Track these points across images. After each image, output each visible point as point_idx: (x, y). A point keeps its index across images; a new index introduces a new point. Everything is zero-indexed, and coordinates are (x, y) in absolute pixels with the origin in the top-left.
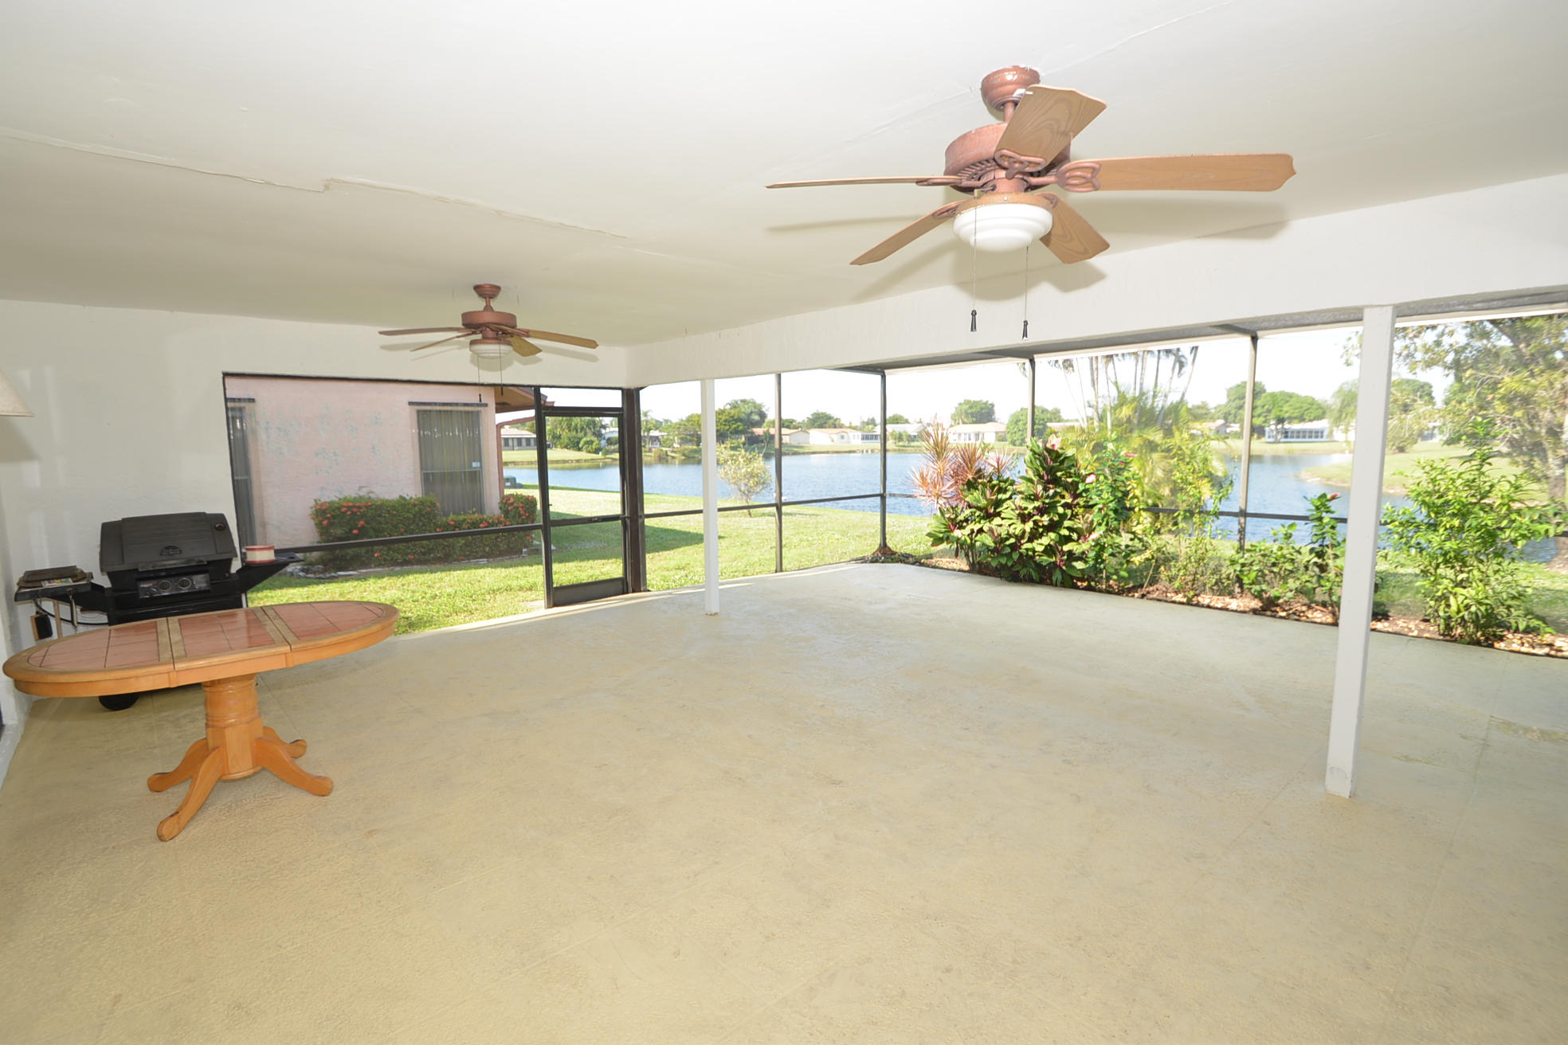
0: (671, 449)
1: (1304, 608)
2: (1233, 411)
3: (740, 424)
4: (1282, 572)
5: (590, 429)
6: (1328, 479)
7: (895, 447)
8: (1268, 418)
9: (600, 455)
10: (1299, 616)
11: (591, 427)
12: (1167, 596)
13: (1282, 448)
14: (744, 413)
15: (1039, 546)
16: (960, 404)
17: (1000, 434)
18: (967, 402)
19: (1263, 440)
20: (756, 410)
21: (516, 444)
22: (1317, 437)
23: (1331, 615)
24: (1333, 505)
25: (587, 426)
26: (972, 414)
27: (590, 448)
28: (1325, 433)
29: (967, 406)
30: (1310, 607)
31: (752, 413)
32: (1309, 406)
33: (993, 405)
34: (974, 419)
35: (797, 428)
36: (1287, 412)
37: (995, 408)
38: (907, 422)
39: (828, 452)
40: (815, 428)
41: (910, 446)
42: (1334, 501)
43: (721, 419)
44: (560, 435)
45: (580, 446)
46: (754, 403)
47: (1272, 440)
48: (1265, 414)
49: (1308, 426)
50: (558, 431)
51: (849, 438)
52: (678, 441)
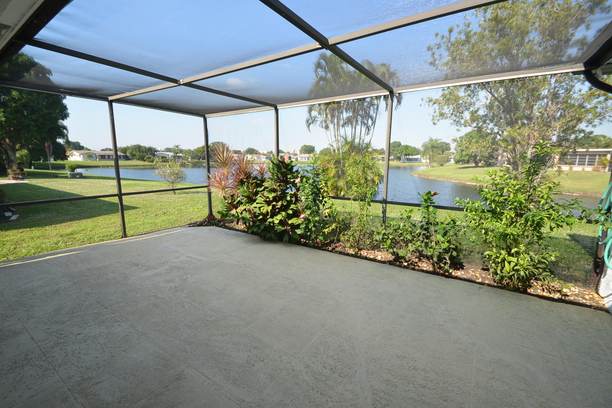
0: (187, 161)
1: (417, 260)
2: (391, 152)
4: (405, 239)
5: (149, 152)
6: (420, 175)
8: (402, 154)
9: (154, 163)
10: (414, 265)
11: (150, 151)
12: (345, 250)
13: (407, 164)
15: (277, 219)
16: (303, 146)
18: (305, 146)
19: (400, 161)
22: (416, 161)
23: (431, 265)
24: (434, 198)
25: (148, 151)
26: (307, 150)
27: (149, 160)
28: (419, 159)
29: (305, 147)
30: (420, 260)
32: (414, 150)
33: (314, 147)
35: (241, 154)
36: (408, 152)
37: (315, 148)
40: (248, 154)
42: (435, 196)
44: (135, 154)
45: (145, 159)
47: (403, 161)
49: (414, 157)
50: (134, 153)
51: (261, 158)
52: (190, 158)
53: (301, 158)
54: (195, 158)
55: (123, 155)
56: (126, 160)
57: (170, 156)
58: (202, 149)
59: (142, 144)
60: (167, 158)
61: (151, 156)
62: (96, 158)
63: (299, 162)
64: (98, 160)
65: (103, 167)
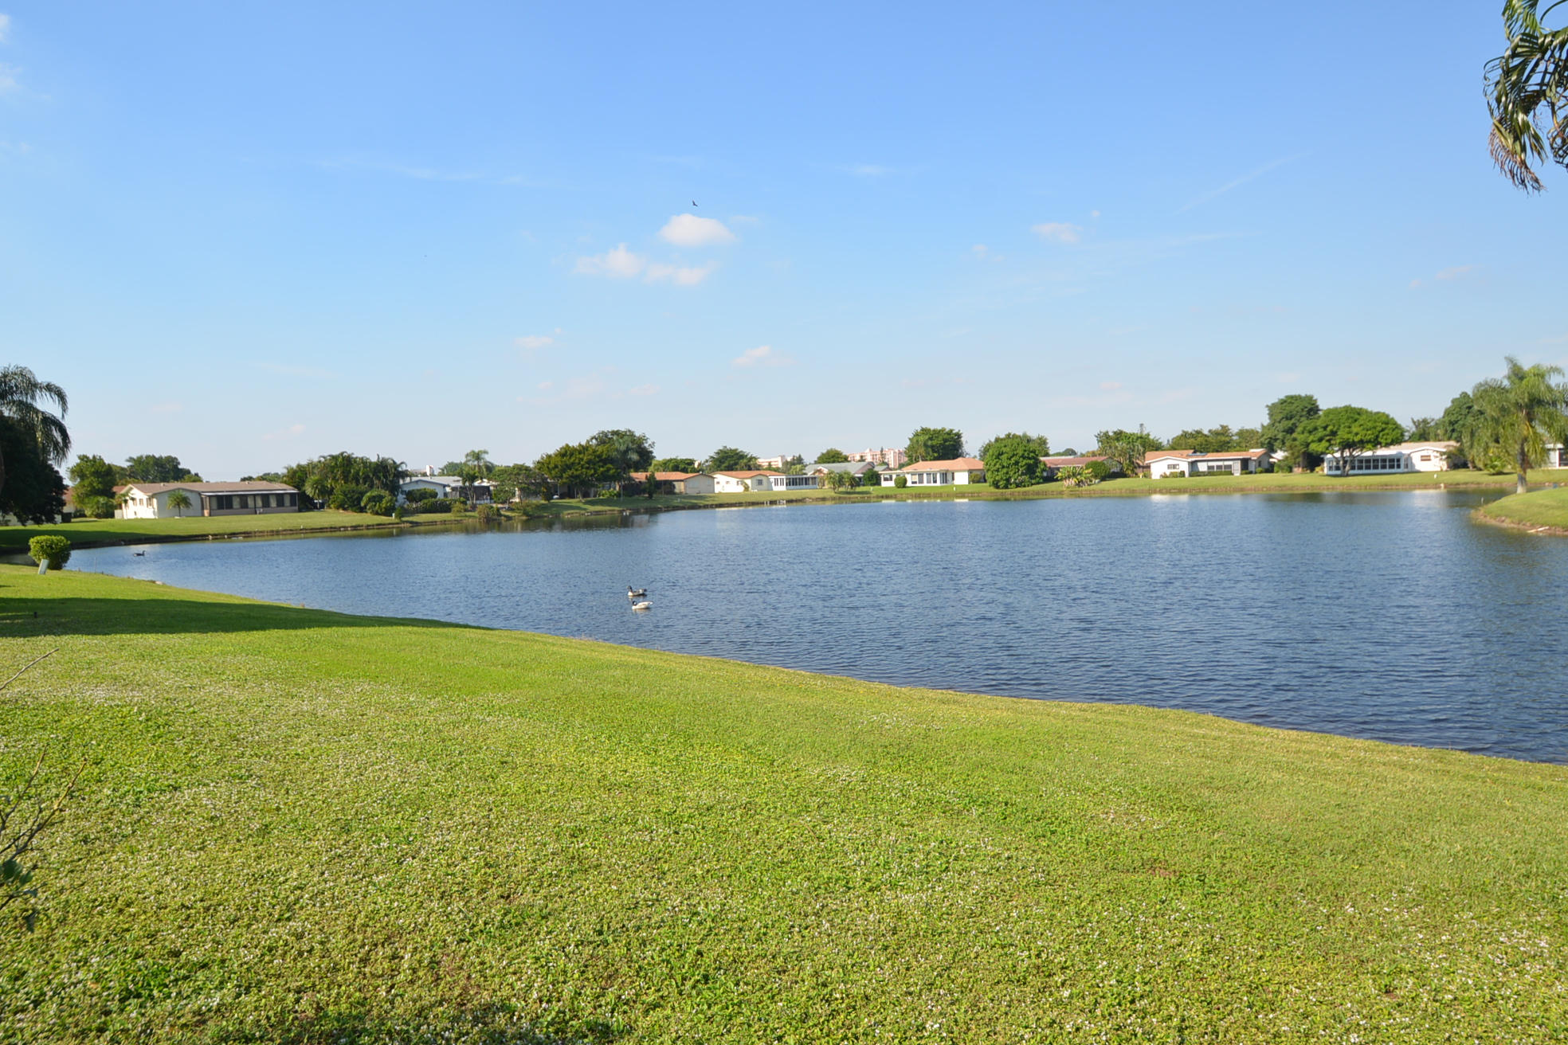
0: (507, 506)
2: (1280, 436)
3: (610, 466)
5: (379, 478)
7: (833, 494)
8: (1332, 442)
9: (393, 518)
11: (381, 475)
14: (617, 450)
16: (915, 434)
17: (974, 473)
18: (925, 431)
19: (1322, 472)
20: (635, 446)
21: (259, 503)
22: (1392, 467)
25: (375, 473)
26: (932, 447)
27: (377, 508)
28: (1403, 461)
29: (926, 436)
31: (628, 450)
32: (1384, 426)
33: (959, 436)
34: (936, 455)
35: (698, 472)
36: (1357, 434)
37: (962, 439)
38: (846, 459)
39: (740, 504)
40: (721, 470)
41: (855, 493)
43: (582, 459)
44: (333, 489)
45: (362, 504)
46: (632, 435)
47: (1333, 472)
48: (1328, 438)
49: (1382, 452)
50: (329, 483)
51: (769, 483)
52: (517, 493)
53: (916, 478)
54: (535, 494)
55: (291, 494)
56: (300, 511)
57: (448, 490)
58: (559, 459)
59: (358, 452)
60: (440, 496)
61: (383, 492)
62: (203, 509)
63: (914, 492)
64: (206, 512)
65: (218, 537)
